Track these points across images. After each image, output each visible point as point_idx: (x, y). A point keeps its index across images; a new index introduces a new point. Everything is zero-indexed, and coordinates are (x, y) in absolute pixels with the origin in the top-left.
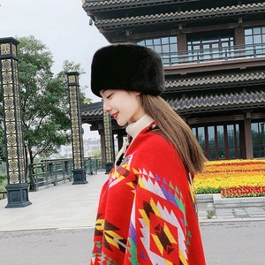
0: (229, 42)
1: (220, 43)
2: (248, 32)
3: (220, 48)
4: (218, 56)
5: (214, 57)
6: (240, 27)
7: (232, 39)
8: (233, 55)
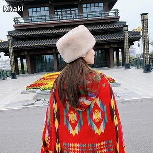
0: (75, 10)
1: (71, 11)
2: (84, 6)
3: (71, 13)
4: (70, 18)
5: (68, 18)
6: (80, 3)
7: (76, 9)
8: (77, 17)
